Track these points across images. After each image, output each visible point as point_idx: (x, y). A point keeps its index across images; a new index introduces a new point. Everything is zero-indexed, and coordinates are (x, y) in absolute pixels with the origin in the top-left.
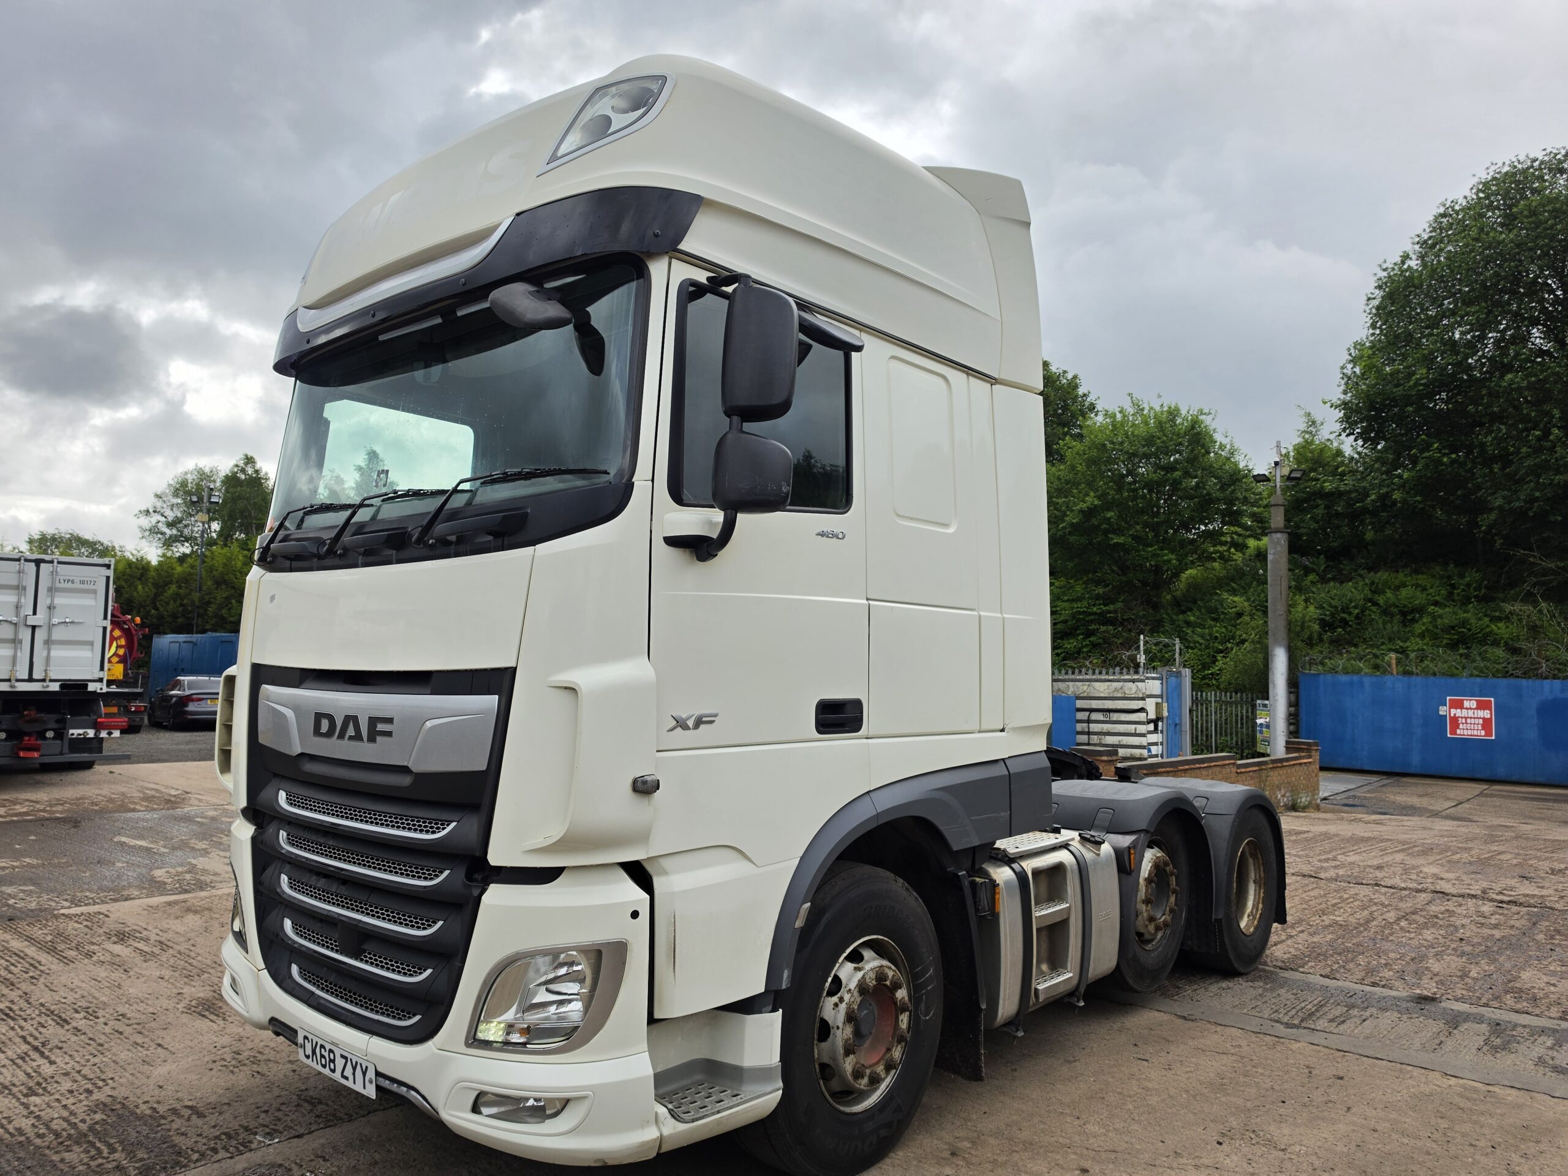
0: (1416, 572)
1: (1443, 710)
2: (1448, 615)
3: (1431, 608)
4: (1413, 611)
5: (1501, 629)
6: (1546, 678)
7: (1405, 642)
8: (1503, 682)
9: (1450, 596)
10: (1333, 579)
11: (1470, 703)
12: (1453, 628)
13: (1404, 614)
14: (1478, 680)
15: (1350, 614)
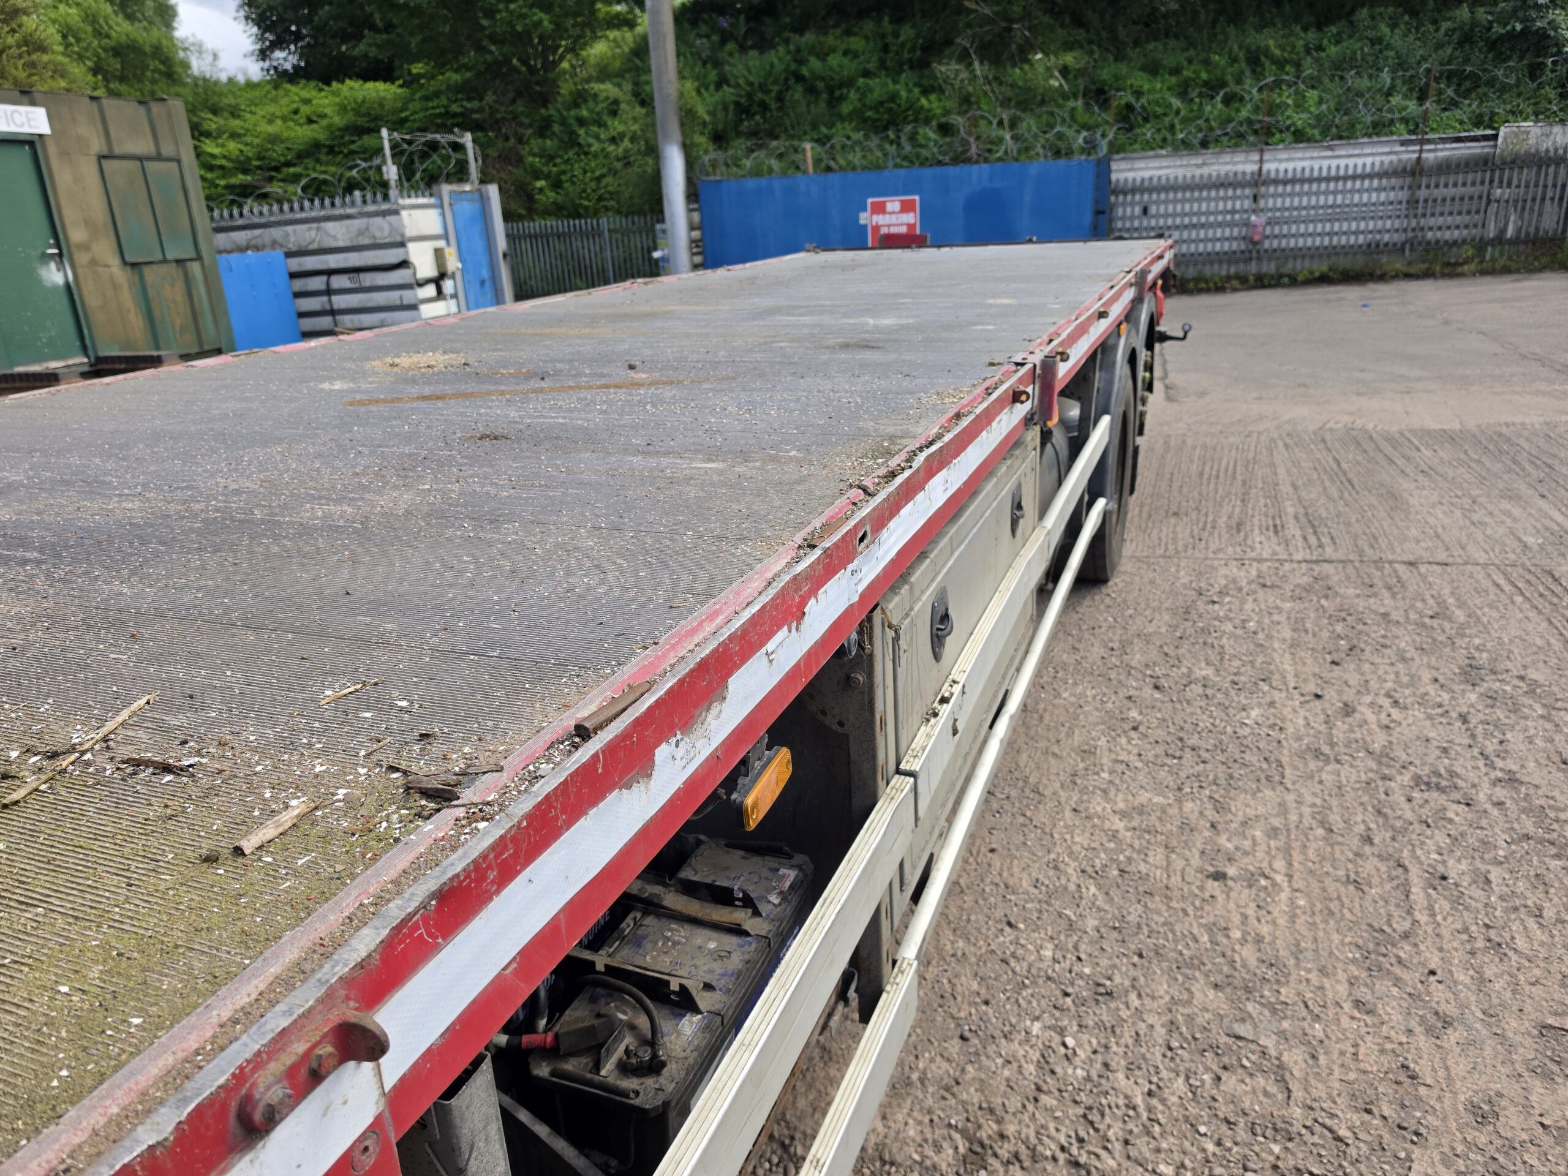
0: (848, 33)
1: (864, 218)
2: (879, 87)
3: (861, 81)
4: (841, 85)
5: (930, 103)
6: (977, 162)
7: (830, 128)
8: (928, 172)
9: (882, 64)
10: (753, 47)
11: (893, 205)
12: (881, 103)
13: (831, 91)
14: (902, 172)
15: (768, 92)
